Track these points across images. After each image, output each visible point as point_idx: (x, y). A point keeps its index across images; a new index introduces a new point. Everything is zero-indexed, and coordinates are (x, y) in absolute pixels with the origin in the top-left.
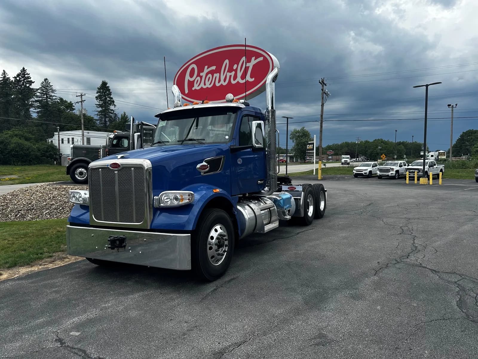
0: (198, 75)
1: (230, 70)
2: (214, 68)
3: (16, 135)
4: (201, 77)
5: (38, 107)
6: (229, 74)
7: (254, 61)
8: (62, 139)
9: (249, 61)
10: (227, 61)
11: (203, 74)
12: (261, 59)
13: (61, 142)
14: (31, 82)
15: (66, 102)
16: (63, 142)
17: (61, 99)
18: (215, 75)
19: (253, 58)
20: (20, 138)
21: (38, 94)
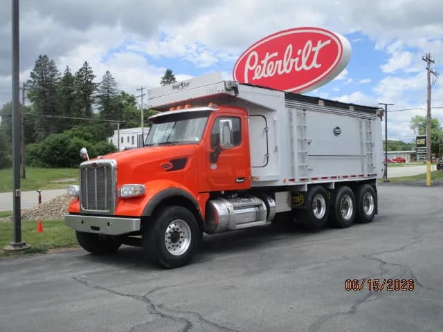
0: (259, 63)
1: (294, 56)
2: (276, 54)
3: (76, 135)
4: (262, 65)
5: (100, 103)
6: (292, 61)
7: (320, 45)
8: (122, 138)
9: (315, 45)
10: (290, 47)
11: (264, 62)
12: (328, 42)
13: (120, 141)
14: (92, 77)
15: (127, 95)
16: (122, 141)
17: (123, 93)
18: (277, 62)
19: (320, 42)
20: (80, 138)
21: (100, 88)
